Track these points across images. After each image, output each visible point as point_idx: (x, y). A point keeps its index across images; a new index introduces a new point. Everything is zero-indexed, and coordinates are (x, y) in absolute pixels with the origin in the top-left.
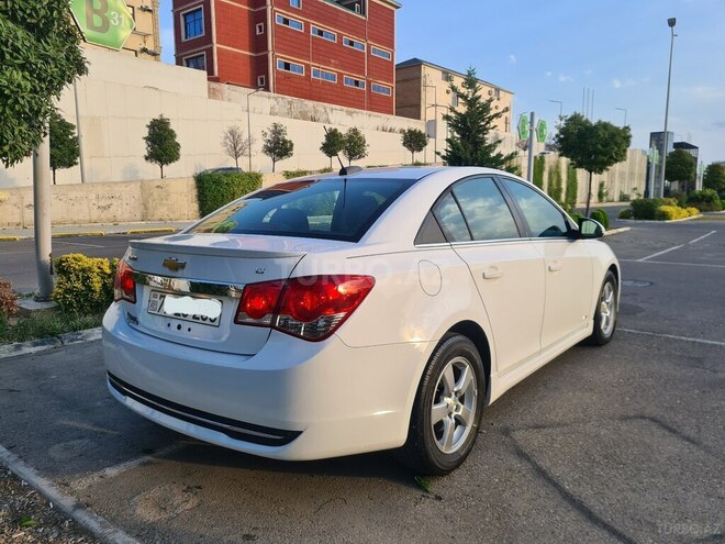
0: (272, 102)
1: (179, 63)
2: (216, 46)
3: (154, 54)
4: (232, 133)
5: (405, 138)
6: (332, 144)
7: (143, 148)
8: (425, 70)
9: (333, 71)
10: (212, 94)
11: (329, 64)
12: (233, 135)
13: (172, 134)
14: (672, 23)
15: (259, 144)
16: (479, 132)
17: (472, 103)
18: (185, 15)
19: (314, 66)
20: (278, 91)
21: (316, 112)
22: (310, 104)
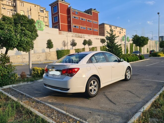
0: (72, 34)
1: (53, 27)
2: (60, 23)
3: (48, 26)
4: (64, 41)
5: (101, 40)
6: (85, 43)
7: (46, 46)
8: (105, 25)
9: (85, 27)
10: (60, 33)
11: (84, 25)
12: (64, 42)
13: (52, 43)
14: (158, 13)
15: (69, 43)
16: (113, 40)
17: (111, 35)
18: (54, 18)
19: (81, 26)
20: (73, 32)
21: (82, 36)
22: (80, 34)
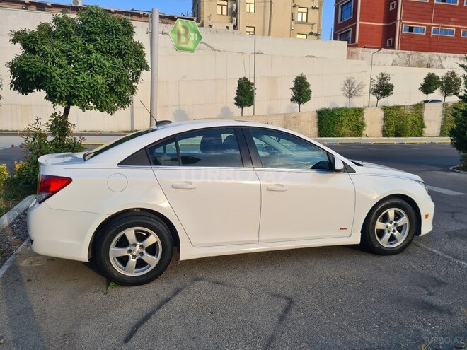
0: (395, 56)
2: (359, 23)
3: (317, 35)
4: (349, 81)
6: (429, 85)
9: (452, 27)
10: (350, 56)
11: (449, 22)
12: (349, 83)
15: (367, 89)
18: (342, 6)
19: (434, 26)
20: (402, 48)
21: (431, 60)
22: (426, 55)
